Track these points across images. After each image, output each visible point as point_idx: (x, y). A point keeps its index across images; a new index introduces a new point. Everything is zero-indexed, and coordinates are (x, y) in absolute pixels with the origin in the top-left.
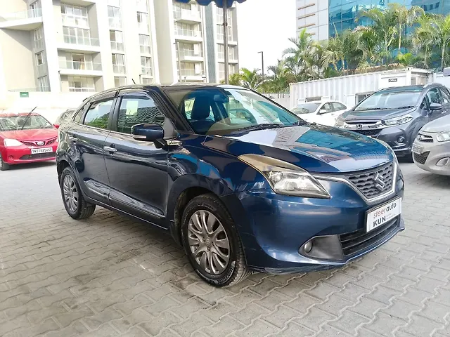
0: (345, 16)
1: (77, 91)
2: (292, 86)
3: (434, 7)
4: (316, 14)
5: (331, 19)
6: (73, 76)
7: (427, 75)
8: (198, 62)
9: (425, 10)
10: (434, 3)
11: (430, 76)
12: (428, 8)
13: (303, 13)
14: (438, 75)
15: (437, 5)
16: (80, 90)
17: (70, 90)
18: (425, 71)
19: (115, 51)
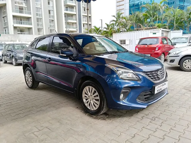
0: (136, 5)
1: (21, 34)
2: (114, 35)
3: (172, 3)
4: (124, 4)
5: (130, 7)
6: (19, 27)
7: (168, 32)
8: (74, 23)
9: (169, 4)
10: (172, 2)
11: (169, 32)
12: (170, 3)
13: (119, 4)
14: (172, 32)
15: (174, 3)
16: (22, 34)
17: (18, 34)
18: (167, 30)
19: (38, 17)
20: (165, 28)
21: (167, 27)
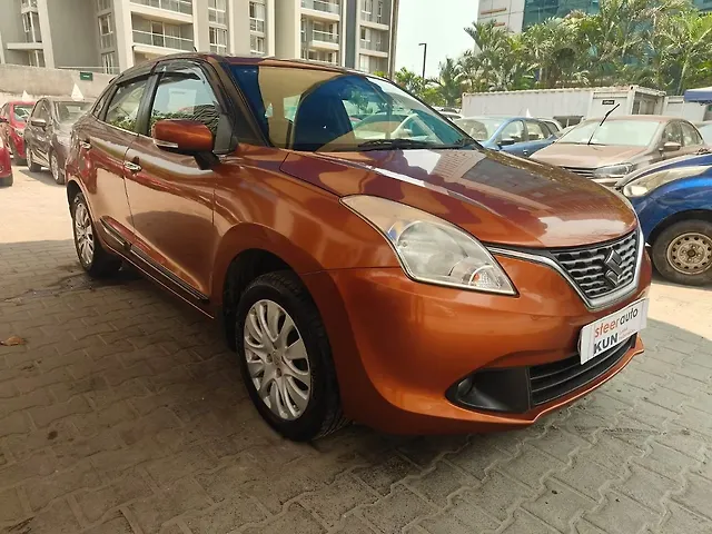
2: (466, 99)
7: (656, 98)
11: (660, 102)
14: (672, 100)
18: (654, 93)
19: (214, 24)
20: (647, 85)
21: (654, 80)
